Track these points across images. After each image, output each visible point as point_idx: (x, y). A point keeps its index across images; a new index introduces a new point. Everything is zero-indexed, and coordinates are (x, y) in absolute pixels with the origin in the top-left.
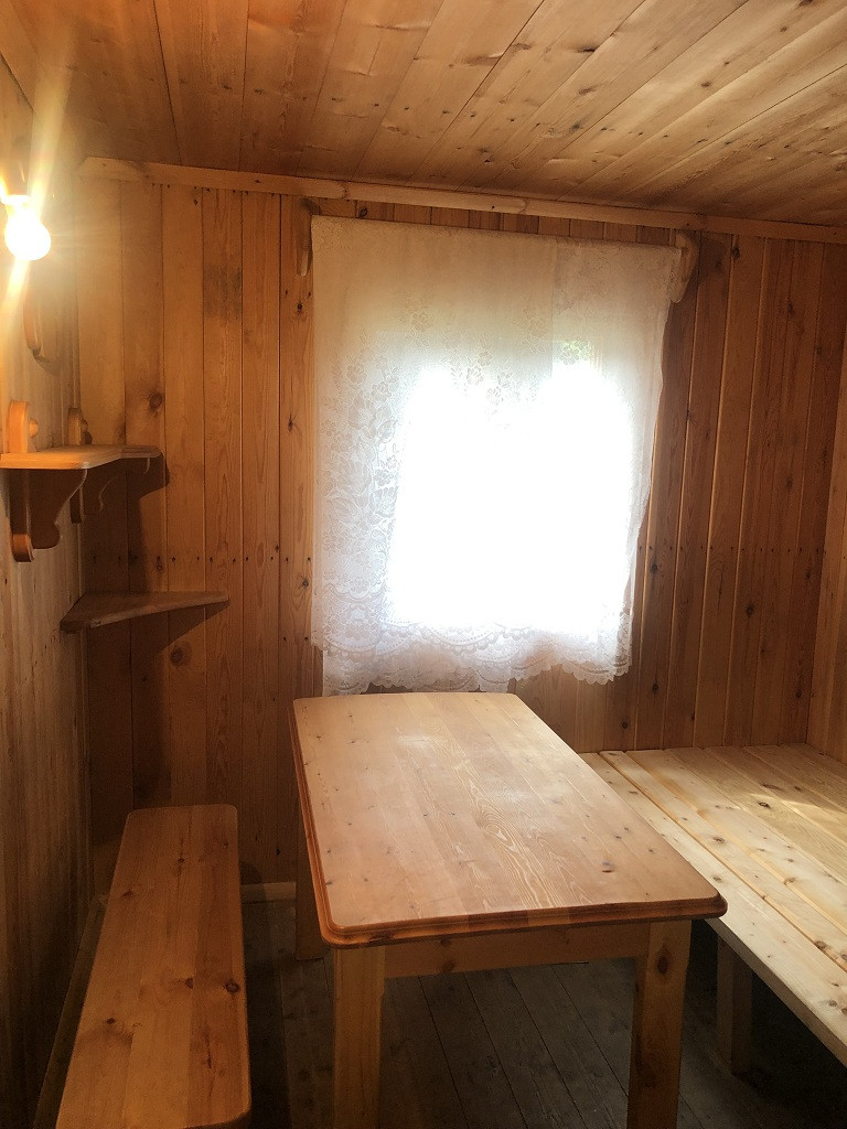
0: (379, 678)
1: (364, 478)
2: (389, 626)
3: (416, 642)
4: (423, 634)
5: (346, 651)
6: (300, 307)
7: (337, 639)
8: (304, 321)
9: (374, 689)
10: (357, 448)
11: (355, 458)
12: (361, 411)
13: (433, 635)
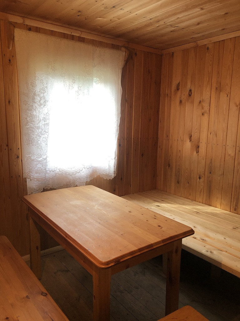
0: (46, 187)
1: (38, 120)
2: (48, 169)
3: (57, 173)
4: (60, 171)
5: (36, 178)
6: (10, 60)
7: (32, 175)
8: (12, 65)
9: (45, 190)
10: (35, 110)
11: (35, 113)
12: (35, 97)
13: (63, 170)
